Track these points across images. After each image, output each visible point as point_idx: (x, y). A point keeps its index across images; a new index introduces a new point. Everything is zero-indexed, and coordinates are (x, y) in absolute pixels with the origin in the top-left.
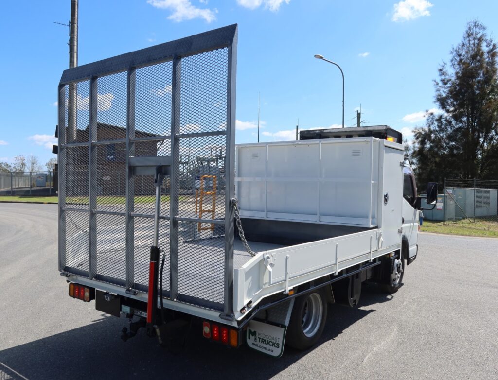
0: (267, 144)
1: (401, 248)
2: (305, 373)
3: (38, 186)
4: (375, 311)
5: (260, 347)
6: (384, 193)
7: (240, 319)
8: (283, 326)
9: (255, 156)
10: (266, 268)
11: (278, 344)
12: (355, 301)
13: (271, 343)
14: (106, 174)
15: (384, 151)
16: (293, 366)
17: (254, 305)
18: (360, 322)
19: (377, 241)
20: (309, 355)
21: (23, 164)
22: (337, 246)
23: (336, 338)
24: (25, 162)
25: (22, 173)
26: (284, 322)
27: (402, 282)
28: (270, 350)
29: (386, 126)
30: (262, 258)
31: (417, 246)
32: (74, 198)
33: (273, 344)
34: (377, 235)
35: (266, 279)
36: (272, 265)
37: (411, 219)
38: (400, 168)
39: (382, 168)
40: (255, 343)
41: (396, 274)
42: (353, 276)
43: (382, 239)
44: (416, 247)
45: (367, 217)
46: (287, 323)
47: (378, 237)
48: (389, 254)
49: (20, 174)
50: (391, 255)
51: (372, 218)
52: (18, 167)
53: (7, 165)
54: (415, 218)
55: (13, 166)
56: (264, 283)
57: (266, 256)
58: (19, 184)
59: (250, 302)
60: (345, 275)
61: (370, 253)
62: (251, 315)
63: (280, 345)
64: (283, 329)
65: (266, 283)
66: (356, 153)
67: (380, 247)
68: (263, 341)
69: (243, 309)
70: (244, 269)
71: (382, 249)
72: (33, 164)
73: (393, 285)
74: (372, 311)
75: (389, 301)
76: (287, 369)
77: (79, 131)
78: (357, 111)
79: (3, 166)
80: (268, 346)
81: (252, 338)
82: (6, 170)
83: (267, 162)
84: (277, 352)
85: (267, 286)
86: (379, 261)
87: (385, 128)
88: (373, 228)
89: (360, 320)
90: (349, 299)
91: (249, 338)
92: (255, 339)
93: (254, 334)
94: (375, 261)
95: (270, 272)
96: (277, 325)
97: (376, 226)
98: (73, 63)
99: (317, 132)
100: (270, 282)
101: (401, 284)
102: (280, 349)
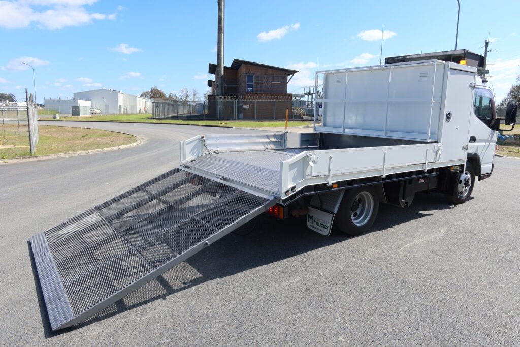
0: (347, 69)
1: (465, 164)
2: (346, 250)
3: (197, 113)
4: (432, 215)
5: (315, 228)
6: (446, 112)
7: (284, 198)
8: (333, 213)
9: (339, 81)
10: (309, 164)
11: (327, 226)
12: (407, 203)
13: (323, 226)
14: (245, 103)
15: (449, 73)
16: (338, 244)
17: (297, 190)
18: (413, 222)
19: (434, 154)
20: (356, 238)
21: (187, 96)
22: (385, 154)
23: (385, 231)
24: (189, 94)
25: (187, 102)
26: (334, 210)
27: (472, 195)
28: (321, 230)
29: (465, 50)
30: (306, 155)
31: (493, 165)
32: (222, 122)
33: (324, 226)
34: (434, 149)
35: (308, 172)
36: (314, 161)
37: (486, 138)
38: (470, 89)
39: (446, 88)
40: (312, 225)
41: (463, 187)
42: (405, 181)
43: (440, 152)
44: (491, 165)
45: (426, 133)
46: (335, 212)
47: (436, 150)
48: (450, 167)
49: (185, 103)
50: (452, 168)
51: (430, 133)
52: (184, 98)
53: (176, 96)
54: (492, 138)
55: (180, 97)
56: (307, 174)
57: (309, 154)
58: (183, 111)
59: (294, 188)
60: (394, 180)
61: (425, 163)
62: (295, 197)
63: (329, 227)
64: (332, 215)
65: (309, 175)
66: (423, 76)
67: (437, 159)
68: (318, 223)
69: (288, 191)
70: (288, 162)
71: (440, 161)
72: (194, 95)
73: (458, 197)
74: (430, 215)
75: (451, 209)
76: (333, 245)
77: (226, 68)
78: (486, 40)
79: (174, 97)
80: (320, 228)
81: (311, 221)
82: (175, 100)
83: (346, 86)
84: (326, 232)
85: (310, 177)
86: (437, 172)
87: (463, 52)
88: (432, 142)
89: (414, 221)
90: (400, 201)
91: (309, 221)
92: (312, 222)
93: (312, 218)
94: (431, 171)
95: (311, 167)
96: (328, 212)
97: (436, 141)
98: (221, 10)
99: (400, 58)
100: (311, 174)
101: (469, 198)
102: (328, 230)
